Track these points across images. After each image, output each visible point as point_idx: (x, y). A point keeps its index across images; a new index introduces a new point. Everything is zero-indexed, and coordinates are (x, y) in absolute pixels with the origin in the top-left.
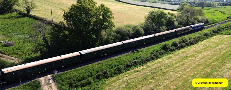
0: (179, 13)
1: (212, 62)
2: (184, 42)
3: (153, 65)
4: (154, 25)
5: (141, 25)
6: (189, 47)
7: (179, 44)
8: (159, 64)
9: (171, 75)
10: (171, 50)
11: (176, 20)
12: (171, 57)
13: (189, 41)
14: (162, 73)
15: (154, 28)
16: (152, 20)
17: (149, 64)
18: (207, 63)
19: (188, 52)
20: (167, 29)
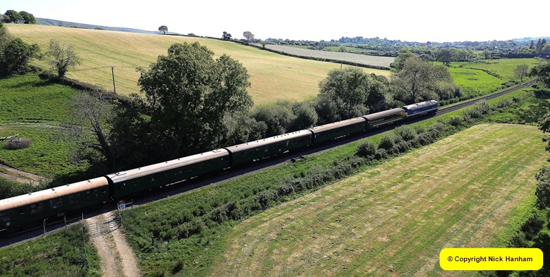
0: (396, 75)
1: (469, 184)
2: (406, 138)
3: (338, 190)
4: (340, 100)
5: (312, 102)
6: (418, 151)
7: (396, 142)
8: (352, 189)
9: (378, 212)
10: (378, 157)
11: (390, 91)
12: (379, 172)
13: (417, 136)
14: (357, 208)
15: (340, 108)
16: (336, 91)
17: (328, 187)
18: (458, 185)
19: (415, 161)
20: (369, 109)
